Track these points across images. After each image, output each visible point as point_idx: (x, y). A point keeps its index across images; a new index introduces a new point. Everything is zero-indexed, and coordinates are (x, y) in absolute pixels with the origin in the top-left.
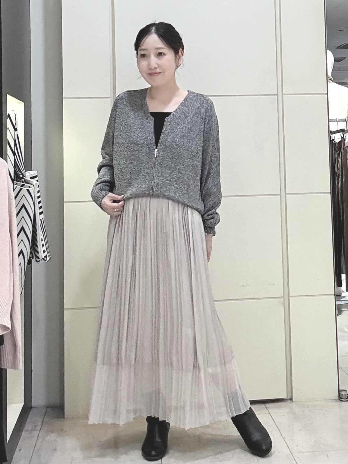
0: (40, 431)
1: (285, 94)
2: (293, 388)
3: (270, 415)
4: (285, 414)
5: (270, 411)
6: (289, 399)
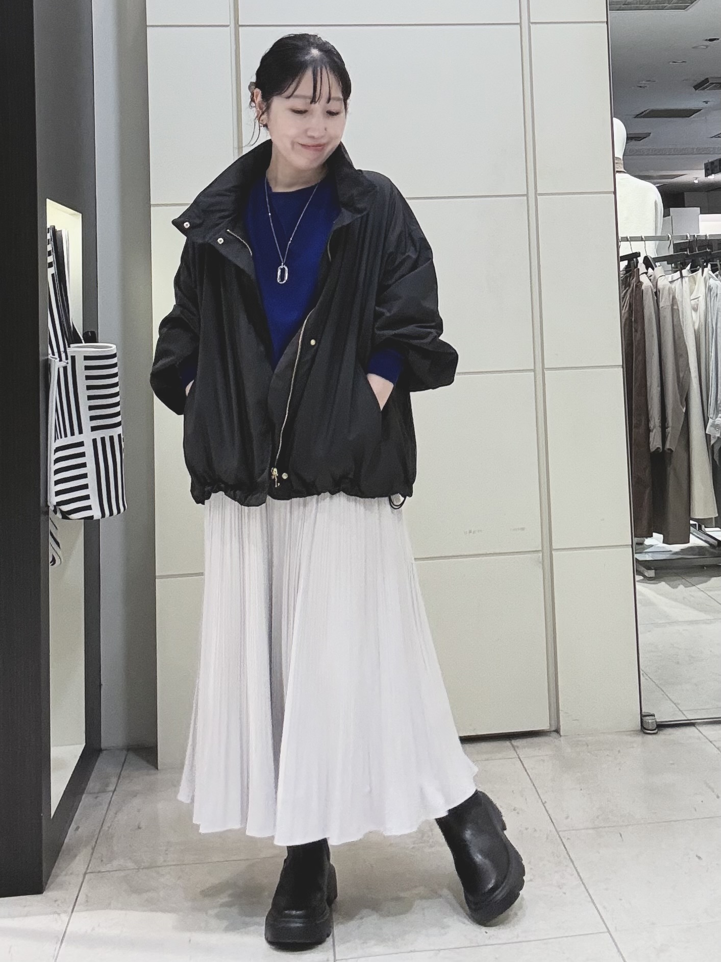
0: (113, 793)
1: (541, 194)
2: (560, 712)
3: (520, 760)
4: (546, 758)
5: (520, 753)
6: (554, 731)
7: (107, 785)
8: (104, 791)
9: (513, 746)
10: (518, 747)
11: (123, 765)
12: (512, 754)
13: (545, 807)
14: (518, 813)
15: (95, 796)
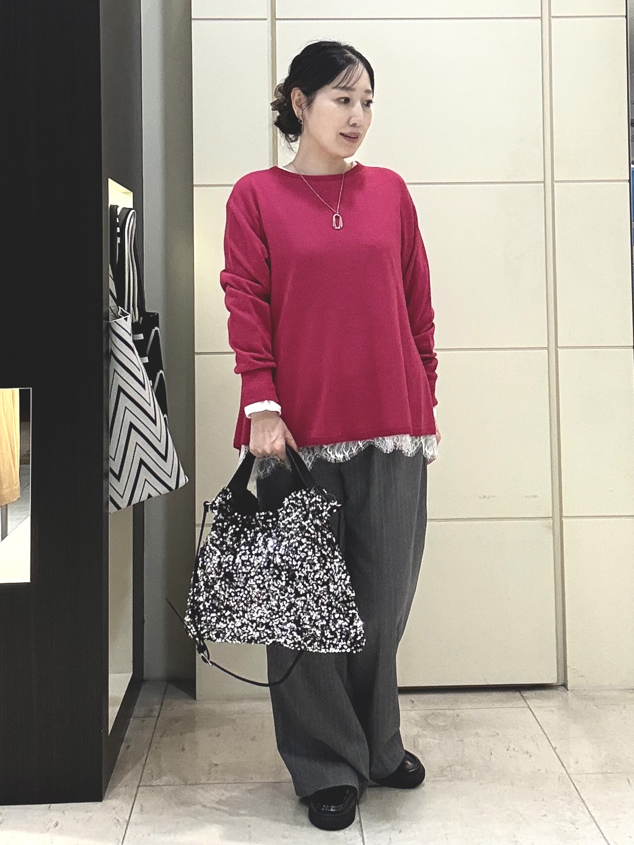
0: (157, 719)
1: (557, 182)
2: (568, 668)
3: (531, 710)
4: (555, 709)
5: (528, 703)
6: (561, 685)
7: (151, 711)
8: (148, 715)
9: (523, 697)
10: (527, 699)
11: (164, 695)
12: (522, 703)
13: (555, 752)
14: (531, 756)
15: (142, 719)
